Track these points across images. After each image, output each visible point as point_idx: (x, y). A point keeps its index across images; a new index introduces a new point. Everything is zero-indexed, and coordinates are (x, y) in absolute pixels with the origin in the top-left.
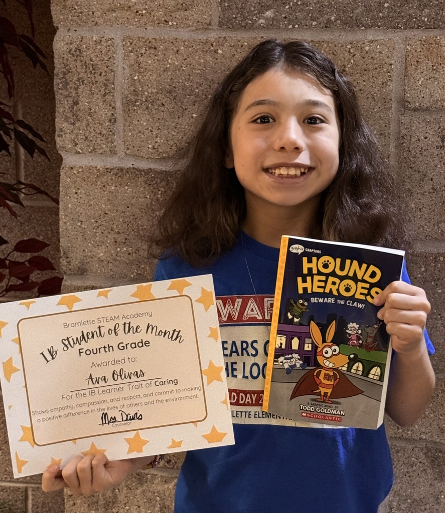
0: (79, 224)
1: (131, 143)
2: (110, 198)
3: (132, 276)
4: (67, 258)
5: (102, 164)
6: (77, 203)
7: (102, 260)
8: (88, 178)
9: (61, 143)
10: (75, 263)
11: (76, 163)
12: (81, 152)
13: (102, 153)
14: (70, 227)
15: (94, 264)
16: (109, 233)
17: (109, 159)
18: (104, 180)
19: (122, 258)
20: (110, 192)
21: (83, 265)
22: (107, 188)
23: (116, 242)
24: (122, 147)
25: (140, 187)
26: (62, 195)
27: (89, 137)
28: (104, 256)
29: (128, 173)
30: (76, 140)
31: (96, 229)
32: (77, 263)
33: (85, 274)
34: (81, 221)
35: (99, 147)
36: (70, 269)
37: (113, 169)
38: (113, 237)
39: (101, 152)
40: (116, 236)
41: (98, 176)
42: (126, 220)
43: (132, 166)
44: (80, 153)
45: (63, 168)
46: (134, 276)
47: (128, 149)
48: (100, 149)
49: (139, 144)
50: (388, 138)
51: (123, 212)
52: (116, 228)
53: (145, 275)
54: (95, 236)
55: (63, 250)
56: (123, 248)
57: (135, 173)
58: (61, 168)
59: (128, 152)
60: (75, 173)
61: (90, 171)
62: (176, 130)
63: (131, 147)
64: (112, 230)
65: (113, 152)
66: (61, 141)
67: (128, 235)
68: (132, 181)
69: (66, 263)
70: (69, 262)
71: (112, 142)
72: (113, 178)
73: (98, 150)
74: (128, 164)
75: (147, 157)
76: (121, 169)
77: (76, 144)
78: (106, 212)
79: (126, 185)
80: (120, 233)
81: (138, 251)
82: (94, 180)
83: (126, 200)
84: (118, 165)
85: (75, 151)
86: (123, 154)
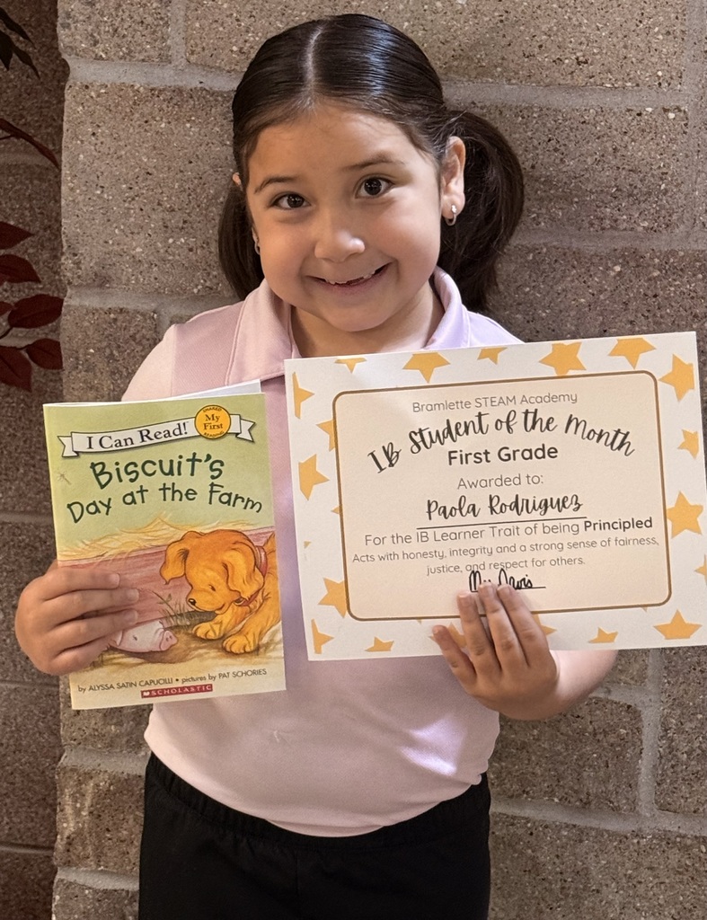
0: (99, 192)
1: (198, 42)
2: (157, 145)
3: (195, 291)
4: (75, 255)
5: (144, 81)
6: (95, 153)
7: (140, 261)
8: (116, 107)
9: (67, 40)
10: (89, 265)
11: (94, 77)
12: (104, 56)
13: (143, 60)
14: (80, 198)
15: (124, 268)
16: (154, 209)
17: (157, 71)
18: (146, 110)
19: (177, 257)
20: (157, 133)
21: (103, 268)
22: (151, 125)
23: (166, 227)
24: (182, 49)
25: (215, 125)
26: (67, 136)
27: (120, 29)
28: (143, 253)
29: (191, 97)
30: (95, 35)
31: (130, 202)
32: (91, 265)
33: (108, 285)
34: (102, 187)
35: (139, 48)
36: (79, 277)
37: (164, 90)
38: (161, 216)
39: (142, 58)
40: (167, 216)
41: (135, 103)
42: (187, 187)
43: (200, 86)
44: (103, 59)
45: (70, 86)
46: (199, 291)
47: (193, 53)
48: (140, 52)
49: (213, 44)
50: (680, 40)
51: (181, 171)
52: (166, 201)
53: (219, 289)
54: (127, 214)
55: (67, 241)
56: (179, 238)
57: (204, 97)
58: (67, 87)
59: (193, 59)
60: (92, 97)
61: (121, 93)
62: (284, 19)
63: (199, 49)
64: (159, 204)
65: (165, 59)
66: (68, 36)
67: (189, 214)
68: (199, 113)
69: (72, 265)
70: (78, 264)
71: (164, 39)
72: (164, 106)
73: (137, 55)
74: (192, 81)
75: (227, 68)
76: (179, 91)
77: (96, 43)
78: (149, 171)
79: (188, 121)
80: (173, 210)
81: (208, 244)
82: (128, 110)
83: (186, 149)
84: (173, 84)
85: (94, 56)
86: (184, 62)
